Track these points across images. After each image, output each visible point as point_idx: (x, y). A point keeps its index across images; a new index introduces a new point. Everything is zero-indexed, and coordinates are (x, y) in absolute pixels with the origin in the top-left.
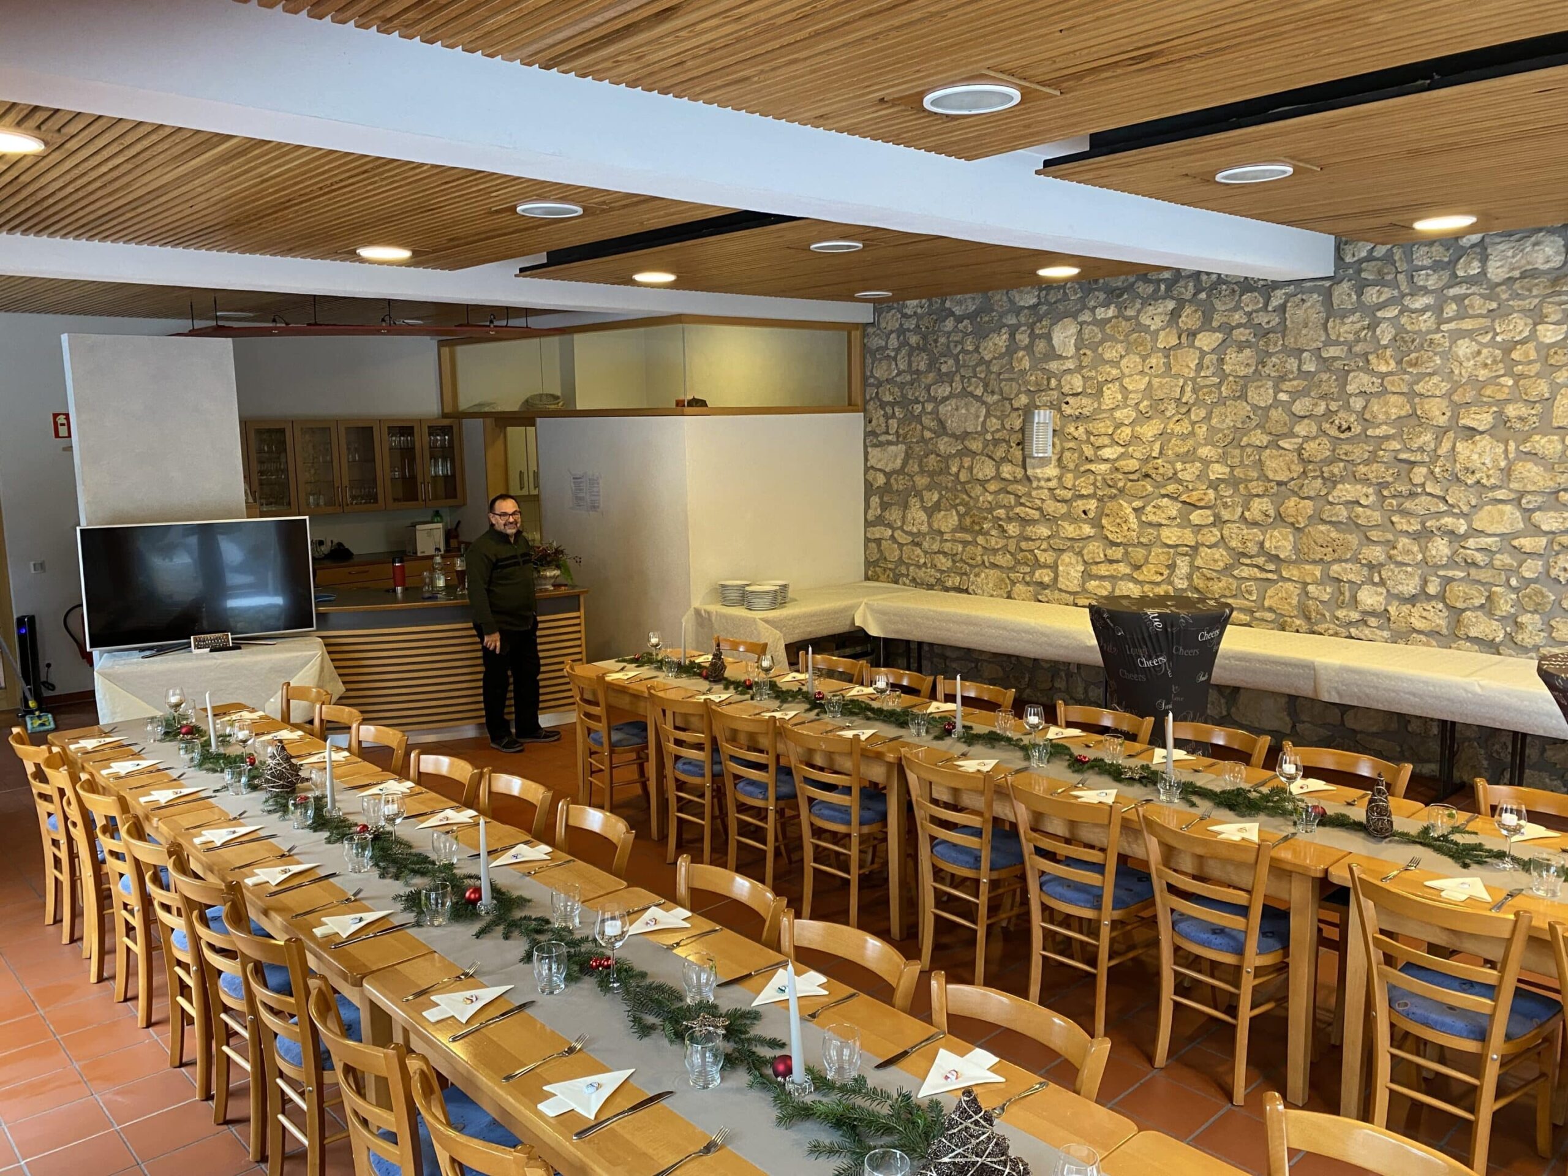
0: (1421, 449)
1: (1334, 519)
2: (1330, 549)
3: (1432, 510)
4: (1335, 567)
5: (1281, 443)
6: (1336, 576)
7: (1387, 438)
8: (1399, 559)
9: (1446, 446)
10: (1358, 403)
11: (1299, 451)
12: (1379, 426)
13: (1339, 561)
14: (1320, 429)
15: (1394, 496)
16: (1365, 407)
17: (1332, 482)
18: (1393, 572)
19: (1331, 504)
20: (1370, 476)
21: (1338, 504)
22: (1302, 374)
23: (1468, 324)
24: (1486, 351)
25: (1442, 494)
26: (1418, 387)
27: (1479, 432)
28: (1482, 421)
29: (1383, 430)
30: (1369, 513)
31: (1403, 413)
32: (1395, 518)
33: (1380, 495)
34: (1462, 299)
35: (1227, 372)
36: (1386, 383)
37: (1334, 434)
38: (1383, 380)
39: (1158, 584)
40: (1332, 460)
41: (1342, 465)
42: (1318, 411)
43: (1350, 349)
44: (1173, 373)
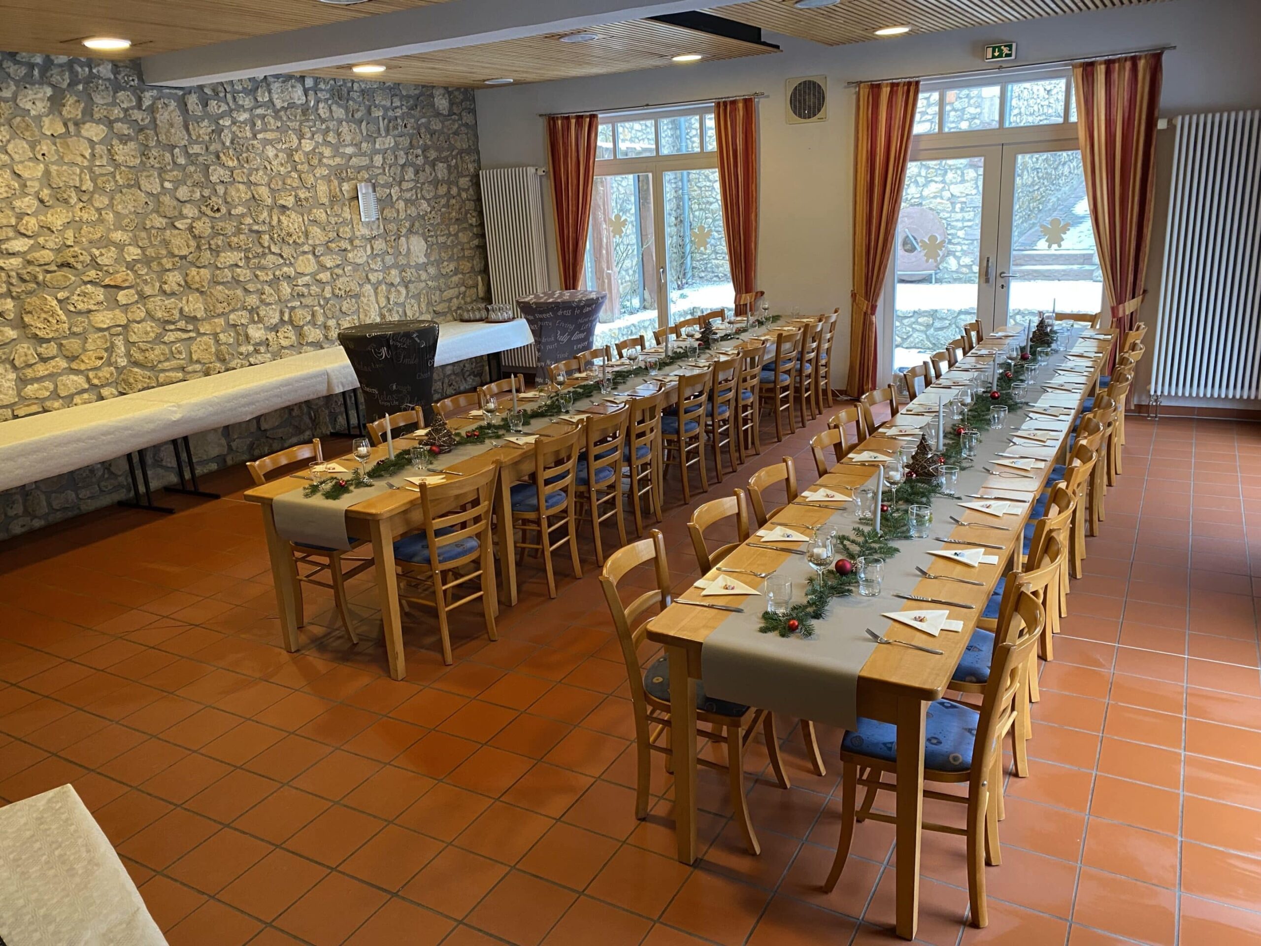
0: (263, 223)
1: (225, 280)
2: (226, 303)
3: (277, 264)
4: (232, 316)
5: (176, 224)
6: (233, 322)
7: (243, 215)
8: (267, 301)
10: (221, 190)
11: (191, 228)
12: (236, 207)
13: (233, 310)
14: (200, 211)
15: (255, 257)
16: (225, 193)
17: (216, 252)
18: (265, 311)
19: (220, 269)
20: (239, 244)
21: (224, 268)
22: (177, 167)
23: (269, 136)
24: (280, 154)
25: (279, 252)
26: (252, 179)
27: (288, 209)
28: (290, 201)
29: (240, 210)
30: (244, 271)
31: (248, 197)
32: (258, 272)
33: (247, 258)
34: (263, 117)
35: (118, 162)
36: (234, 175)
37: (211, 214)
38: (232, 173)
39: (100, 368)
40: (214, 235)
41: (221, 237)
42: (196, 196)
43: (207, 147)
44: (66, 161)
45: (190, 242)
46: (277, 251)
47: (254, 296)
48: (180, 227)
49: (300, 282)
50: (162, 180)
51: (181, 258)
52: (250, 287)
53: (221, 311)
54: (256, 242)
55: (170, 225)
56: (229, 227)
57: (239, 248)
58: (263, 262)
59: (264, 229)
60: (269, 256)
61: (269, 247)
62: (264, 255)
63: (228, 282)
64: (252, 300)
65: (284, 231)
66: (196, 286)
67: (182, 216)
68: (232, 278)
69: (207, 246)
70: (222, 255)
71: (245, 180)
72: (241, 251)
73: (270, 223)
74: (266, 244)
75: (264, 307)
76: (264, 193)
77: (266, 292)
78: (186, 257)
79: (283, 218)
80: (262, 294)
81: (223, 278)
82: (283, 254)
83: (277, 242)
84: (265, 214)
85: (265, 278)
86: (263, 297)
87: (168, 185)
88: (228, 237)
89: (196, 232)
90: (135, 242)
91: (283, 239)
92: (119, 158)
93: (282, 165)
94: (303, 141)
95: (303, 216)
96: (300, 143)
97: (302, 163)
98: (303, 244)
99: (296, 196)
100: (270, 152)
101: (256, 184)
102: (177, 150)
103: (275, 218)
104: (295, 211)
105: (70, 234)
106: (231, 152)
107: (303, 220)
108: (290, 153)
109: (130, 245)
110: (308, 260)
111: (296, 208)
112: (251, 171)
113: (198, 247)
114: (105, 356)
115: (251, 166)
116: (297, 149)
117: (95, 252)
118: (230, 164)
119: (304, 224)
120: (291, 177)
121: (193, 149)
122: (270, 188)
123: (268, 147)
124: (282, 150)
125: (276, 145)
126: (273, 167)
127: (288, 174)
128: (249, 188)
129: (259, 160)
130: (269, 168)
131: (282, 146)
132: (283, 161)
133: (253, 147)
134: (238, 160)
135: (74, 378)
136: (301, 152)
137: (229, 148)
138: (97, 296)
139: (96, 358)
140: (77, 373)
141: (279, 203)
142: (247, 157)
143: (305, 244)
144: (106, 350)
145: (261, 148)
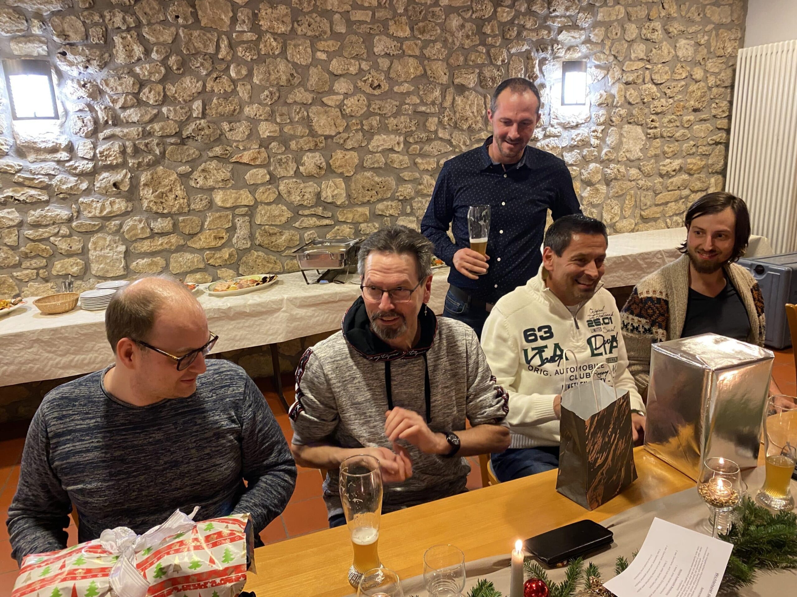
0: (433, 103)
1: (376, 165)
2: (374, 192)
3: (443, 151)
4: (380, 206)
5: (325, 100)
6: (380, 213)
7: (408, 94)
8: (425, 192)
10: (384, 63)
11: (340, 106)
12: (401, 84)
13: (382, 200)
14: (356, 87)
15: (416, 143)
16: (390, 68)
17: (369, 134)
18: (421, 202)
19: (372, 153)
20: (399, 127)
21: (377, 152)
22: (336, 36)
23: (457, 2)
24: (468, 25)
25: (449, 138)
26: (427, 52)
27: (468, 89)
28: (471, 80)
29: (405, 88)
30: (401, 157)
31: (418, 73)
32: (419, 160)
33: (406, 142)
35: (264, 28)
36: (404, 47)
37: (369, 90)
38: (402, 44)
39: (219, 249)
40: (369, 114)
41: (378, 118)
42: (353, 70)
43: (374, 14)
44: (202, 25)
45: (339, 121)
46: (447, 137)
47: (409, 186)
48: (330, 103)
50: (314, 50)
51: (327, 137)
52: (406, 175)
53: (367, 199)
54: (421, 125)
55: (318, 101)
56: (389, 106)
57: (397, 132)
58: (427, 148)
59: (433, 110)
60: (436, 142)
61: (436, 132)
62: (429, 140)
63: (380, 168)
64: (408, 190)
65: (457, 115)
66: (340, 171)
67: (331, 92)
68: (386, 164)
69: (359, 127)
70: (376, 137)
71: (417, 53)
72: (400, 134)
73: (441, 104)
74: (433, 128)
75: (420, 199)
76: (439, 69)
77: (425, 182)
78: (331, 137)
79: (458, 100)
80: (420, 184)
81: (373, 163)
82: (453, 140)
83: (447, 127)
84: (437, 93)
85: (426, 167)
86: (420, 187)
87: (322, 56)
88: (387, 118)
89: (348, 111)
90: (271, 117)
91: (456, 123)
92: (264, 24)
93: (468, 37)
94: (499, 9)
95: (485, 97)
96: (495, 11)
97: (495, 36)
98: (481, 130)
99: (480, 74)
100: (455, 22)
101: (429, 59)
102: (337, 16)
103: (449, 99)
104: (476, 92)
105: (197, 105)
106: (404, 19)
107: (485, 103)
108: (480, 23)
109: (266, 120)
111: (480, 89)
112: (426, 44)
113: (347, 128)
114: (226, 237)
115: (427, 37)
116: (489, 20)
117: (226, 126)
118: (401, 34)
119: (486, 108)
120: (477, 51)
121: (357, 16)
122: (448, 64)
123: (452, 16)
124: (470, 20)
125: (463, 14)
126: (455, 39)
127: (474, 48)
128: (422, 63)
129: (439, 31)
130: (450, 40)
131: (471, 15)
132: (470, 33)
133: (434, 14)
134: (412, 29)
135: (189, 256)
136: (494, 22)
137: (401, 15)
138: (224, 173)
139: (215, 238)
140: (193, 251)
141: (457, 81)
142: (424, 27)
143: (483, 130)
144: (228, 230)
145: (444, 17)
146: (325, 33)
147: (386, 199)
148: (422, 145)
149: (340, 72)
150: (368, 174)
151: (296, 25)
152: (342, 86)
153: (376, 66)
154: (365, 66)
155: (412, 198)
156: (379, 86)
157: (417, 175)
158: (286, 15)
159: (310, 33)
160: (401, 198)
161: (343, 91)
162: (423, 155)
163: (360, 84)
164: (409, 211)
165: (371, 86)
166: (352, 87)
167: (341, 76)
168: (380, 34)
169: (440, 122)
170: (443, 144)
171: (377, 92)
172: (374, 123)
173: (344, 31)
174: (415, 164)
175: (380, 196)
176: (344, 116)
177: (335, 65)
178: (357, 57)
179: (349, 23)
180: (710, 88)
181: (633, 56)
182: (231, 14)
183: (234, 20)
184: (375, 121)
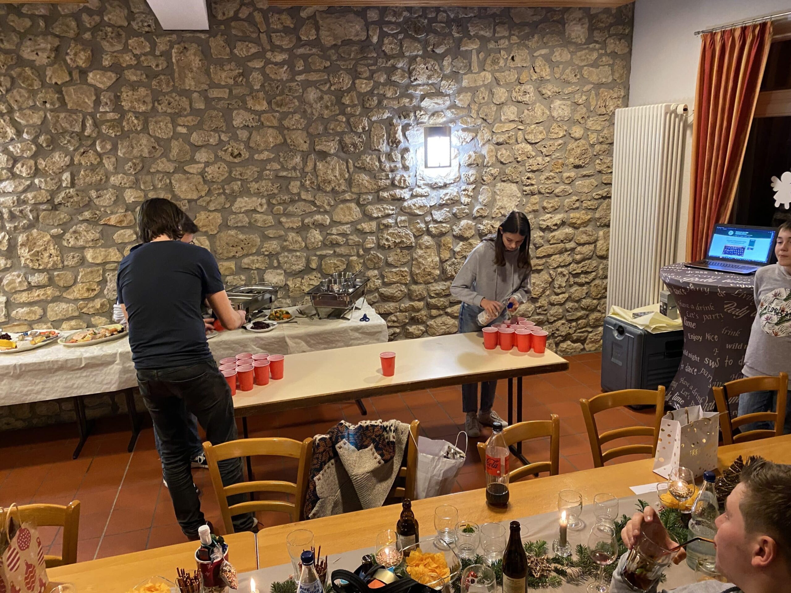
0: (294, 168)
1: (239, 225)
2: (239, 248)
3: (307, 211)
4: (246, 260)
5: (186, 168)
6: (247, 267)
7: (269, 161)
8: (291, 247)
9: (310, 165)
10: (243, 135)
11: (202, 174)
12: (261, 152)
13: (247, 255)
14: (216, 156)
15: (279, 204)
16: (249, 138)
17: (232, 197)
18: (288, 257)
19: (235, 213)
20: (262, 190)
21: (240, 213)
22: (195, 112)
23: (314, 77)
24: (326, 97)
25: (312, 199)
26: (286, 123)
27: (330, 155)
28: (332, 147)
29: (265, 155)
30: (265, 217)
31: (278, 142)
32: (283, 220)
33: (269, 203)
34: (305, 57)
35: (126, 108)
36: (262, 119)
37: (229, 158)
38: (260, 116)
39: (93, 299)
40: (230, 180)
41: (239, 183)
42: (213, 141)
43: (231, 91)
44: (69, 107)
45: (200, 187)
46: (310, 198)
47: (275, 242)
48: (191, 171)
49: (334, 231)
50: (175, 125)
51: (190, 201)
52: (271, 233)
53: (232, 254)
54: (284, 188)
55: (180, 169)
56: (250, 172)
57: (258, 194)
58: (291, 209)
59: (294, 175)
60: (300, 203)
61: (299, 194)
62: (293, 201)
63: (244, 227)
64: (273, 246)
65: (319, 178)
66: (204, 230)
67: (193, 161)
68: (250, 223)
69: (221, 191)
70: (239, 200)
71: (275, 123)
72: (263, 197)
73: (303, 169)
74: (295, 191)
75: (286, 254)
76: (299, 138)
77: (290, 239)
78: (196, 201)
79: (320, 165)
80: (286, 241)
81: (237, 223)
82: (316, 202)
83: (310, 189)
84: (298, 159)
85: (291, 225)
86: (285, 243)
87: (182, 130)
88: (249, 183)
89: (209, 177)
90: (136, 185)
91: (319, 186)
92: (126, 105)
93: (327, 107)
94: (357, 81)
95: (347, 162)
96: (354, 83)
97: (354, 106)
98: (344, 192)
99: (341, 142)
100: (312, 95)
101: (288, 129)
102: (195, 95)
104: (339, 157)
105: (66, 176)
106: (261, 94)
107: (347, 167)
108: (339, 94)
109: (131, 187)
110: (350, 209)
111: (342, 154)
112: (285, 116)
113: (209, 193)
114: (98, 289)
115: (285, 109)
116: (349, 91)
117: (93, 194)
118: (258, 108)
119: (348, 171)
120: (337, 120)
121: (214, 93)
122: (308, 133)
123: (309, 89)
124: (329, 91)
125: (321, 87)
126: (314, 111)
127: (333, 118)
128: (281, 133)
129: (297, 104)
130: (309, 111)
131: (330, 88)
132: (329, 104)
133: (290, 89)
134: (269, 103)
135: (64, 306)
136: (354, 94)
137: (258, 91)
138: (93, 235)
139: (88, 290)
140: (68, 301)
141: (317, 148)
142: (282, 100)
143: (347, 192)
144: (99, 283)
145: (301, 91)
146: (185, 110)
147: (251, 255)
148: (285, 206)
149: (200, 143)
150: (232, 232)
151: (156, 104)
152: (202, 156)
153: (235, 138)
154: (224, 137)
155: (278, 254)
156: (240, 155)
157: (282, 233)
158: (147, 95)
159: (169, 111)
160: (266, 253)
161: (204, 160)
162: (288, 215)
163: (220, 153)
164: (276, 264)
165: (232, 154)
166: (212, 156)
167: (202, 146)
168: (239, 108)
169: (303, 185)
170: (308, 205)
171: (236, 160)
172: (236, 188)
173: (203, 107)
174: (280, 223)
175: (245, 252)
176: (205, 181)
177: (195, 138)
178: (216, 130)
179: (208, 100)
180: (592, 146)
181: (503, 118)
182: (94, 98)
183: (97, 102)
184: (236, 186)
